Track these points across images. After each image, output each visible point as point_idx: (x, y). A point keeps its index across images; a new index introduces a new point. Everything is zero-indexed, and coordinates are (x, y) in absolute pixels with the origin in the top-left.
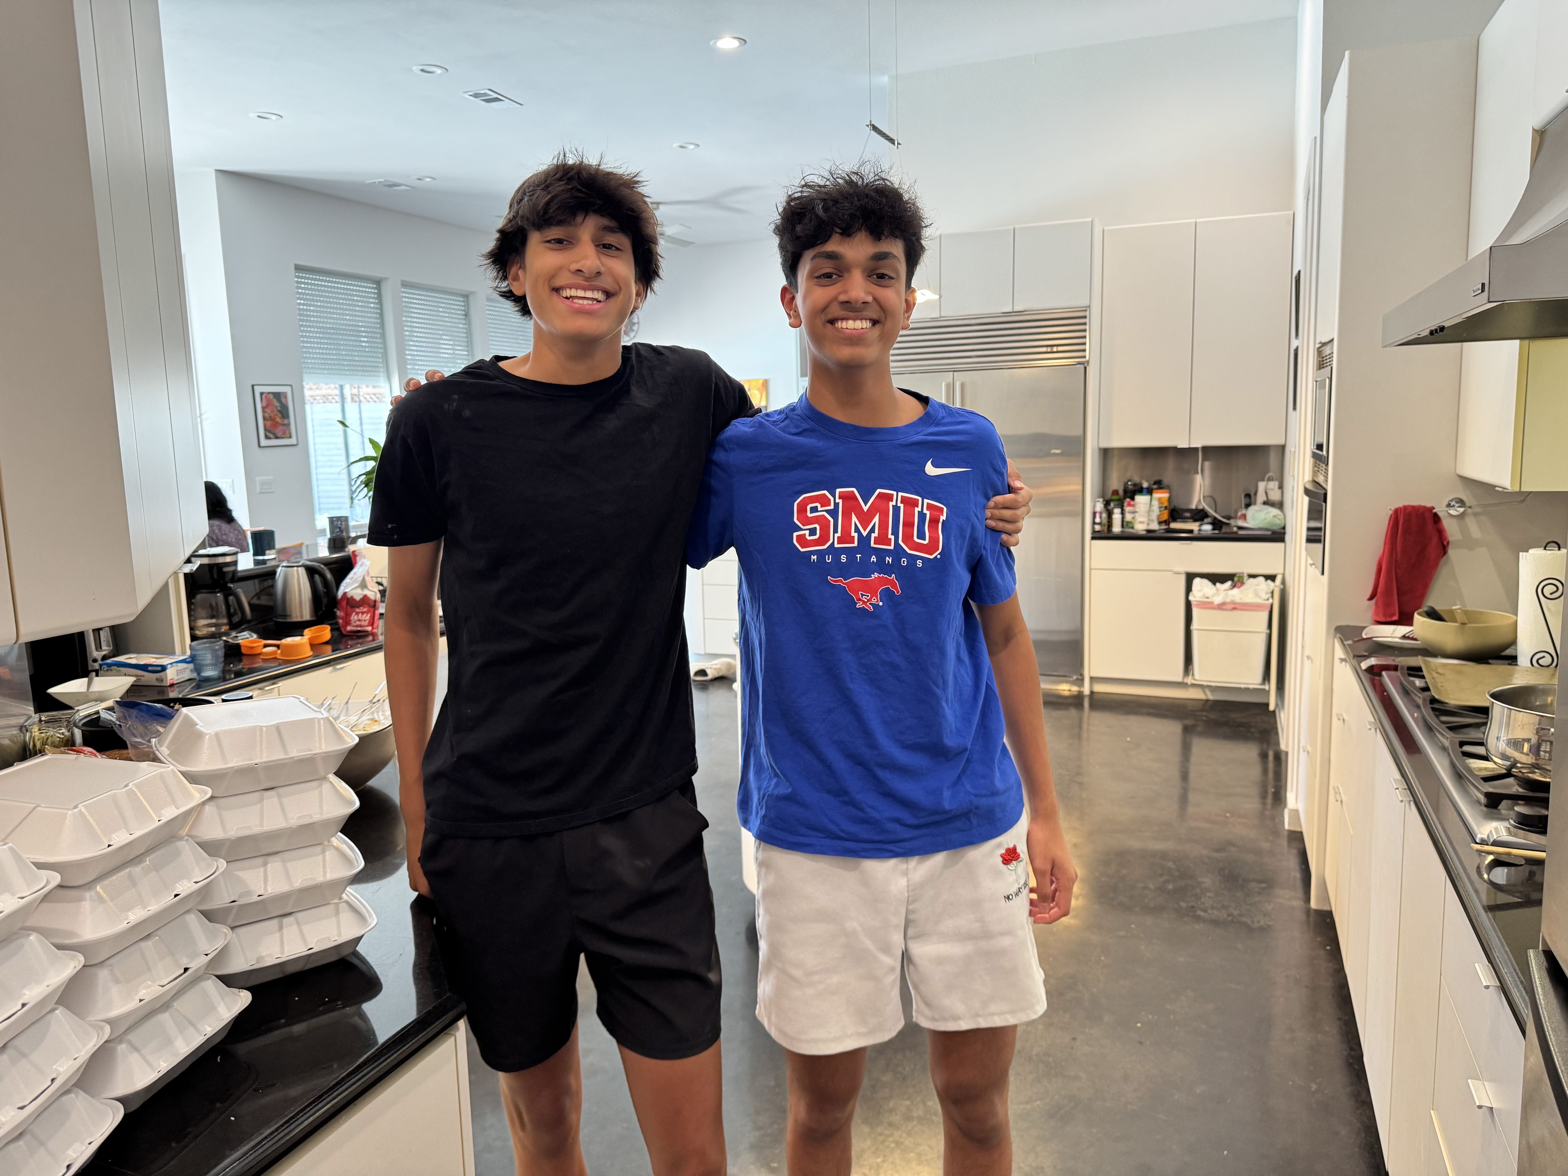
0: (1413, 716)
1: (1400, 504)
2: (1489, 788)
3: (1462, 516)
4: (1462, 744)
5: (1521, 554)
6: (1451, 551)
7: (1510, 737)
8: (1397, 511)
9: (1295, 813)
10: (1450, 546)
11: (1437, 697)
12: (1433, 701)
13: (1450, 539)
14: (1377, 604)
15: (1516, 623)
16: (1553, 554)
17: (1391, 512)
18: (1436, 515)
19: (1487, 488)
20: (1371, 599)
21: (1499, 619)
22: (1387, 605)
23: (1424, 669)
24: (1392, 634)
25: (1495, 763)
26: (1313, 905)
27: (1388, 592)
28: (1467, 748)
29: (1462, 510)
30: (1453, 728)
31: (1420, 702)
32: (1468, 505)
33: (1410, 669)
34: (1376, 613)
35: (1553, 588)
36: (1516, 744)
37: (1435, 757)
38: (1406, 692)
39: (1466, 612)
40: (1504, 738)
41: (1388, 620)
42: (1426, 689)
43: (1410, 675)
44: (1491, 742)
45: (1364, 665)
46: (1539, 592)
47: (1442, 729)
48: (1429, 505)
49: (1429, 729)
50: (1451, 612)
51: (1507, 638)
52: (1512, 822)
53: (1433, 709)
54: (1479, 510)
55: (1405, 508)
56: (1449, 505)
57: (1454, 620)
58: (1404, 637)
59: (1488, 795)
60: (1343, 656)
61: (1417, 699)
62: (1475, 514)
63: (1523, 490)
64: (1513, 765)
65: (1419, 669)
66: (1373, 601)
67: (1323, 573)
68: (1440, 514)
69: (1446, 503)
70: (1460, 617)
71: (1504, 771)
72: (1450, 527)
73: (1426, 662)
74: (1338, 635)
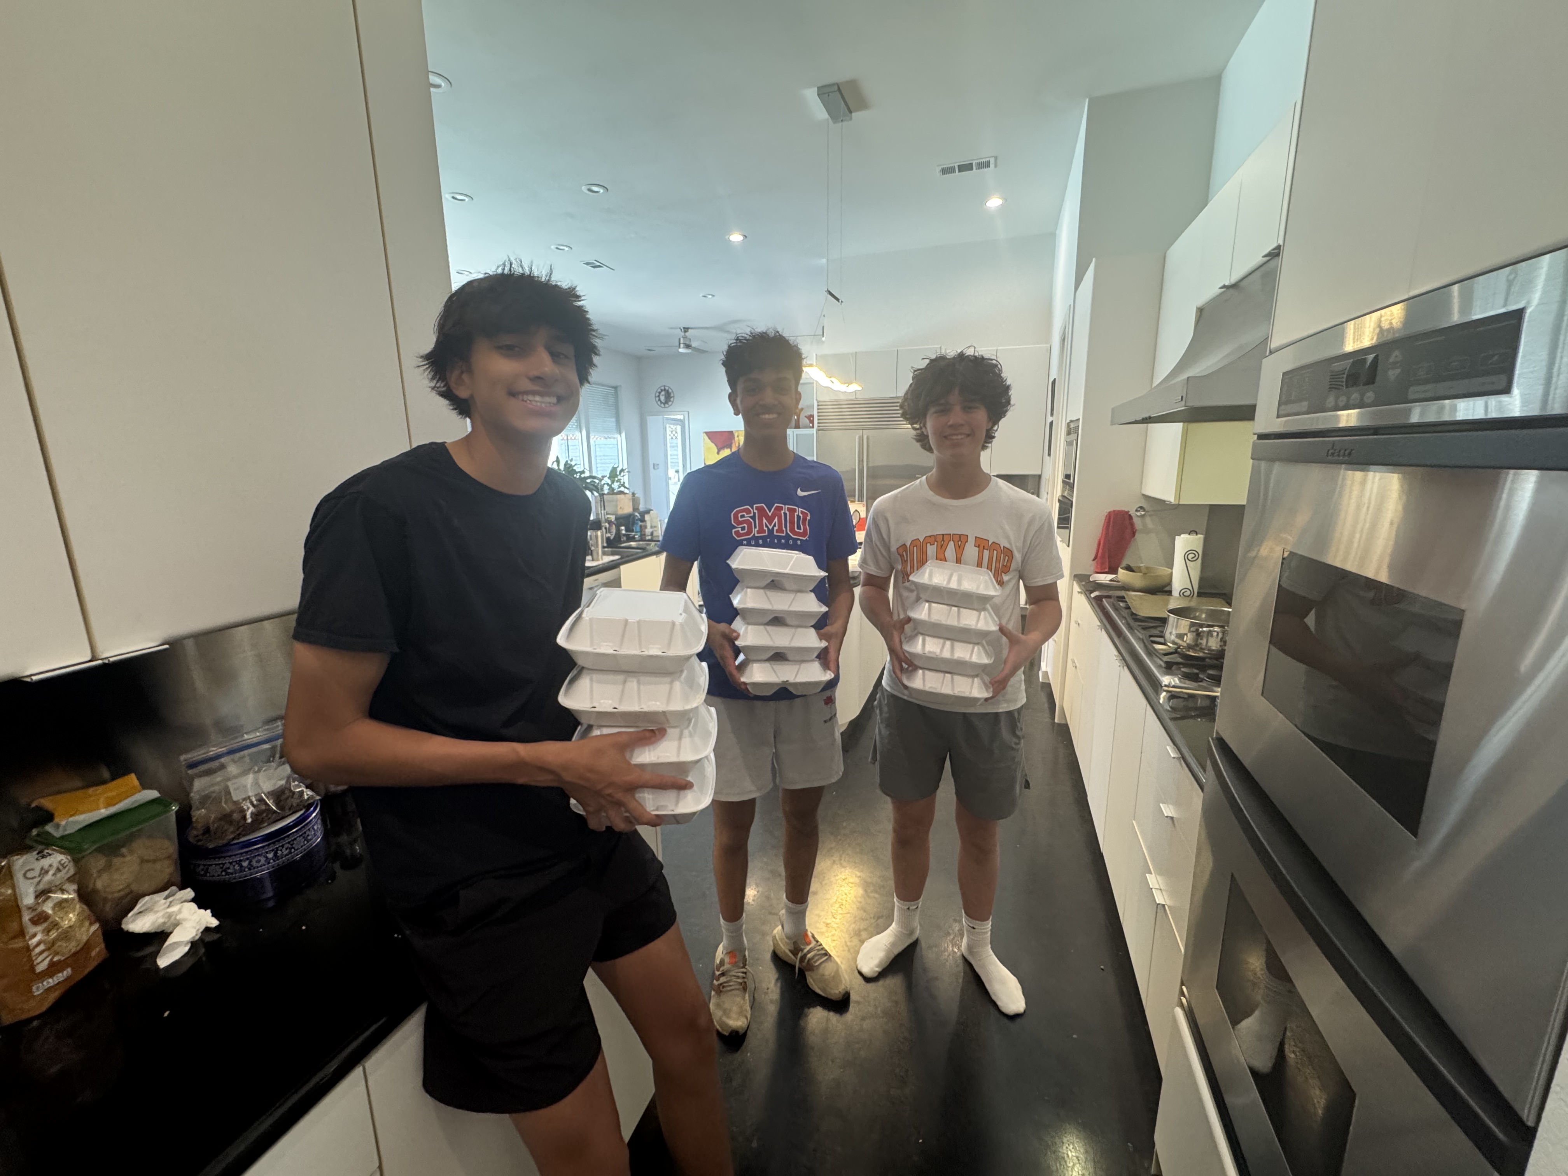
0: (1122, 622)
1: (1111, 510)
2: (1166, 658)
3: (1142, 516)
4: (1151, 636)
5: (1176, 537)
6: (1137, 535)
7: (1177, 632)
8: (1110, 513)
9: (1046, 674)
10: (1137, 532)
11: (1134, 612)
12: (1133, 614)
13: (1137, 528)
14: (1097, 563)
15: (1171, 574)
16: (1193, 537)
17: (1106, 514)
18: (1130, 516)
19: (1161, 502)
20: (1094, 560)
21: (1163, 571)
22: (1102, 564)
23: (1126, 597)
24: (1105, 578)
25: (1169, 646)
26: (1056, 721)
27: (1103, 557)
28: (1152, 639)
29: (1143, 513)
30: (1145, 628)
31: (1126, 616)
32: (1146, 510)
33: (1118, 597)
34: (1097, 568)
35: (1193, 555)
36: (1181, 636)
37: (1137, 644)
38: (1116, 609)
39: (1147, 568)
40: (1174, 632)
41: (1103, 571)
42: (1128, 608)
43: (1119, 601)
44: (1167, 635)
45: (1093, 595)
46: (1186, 557)
47: (1139, 628)
48: (1126, 510)
49: (1130, 628)
50: (1139, 567)
51: (1167, 581)
52: (1180, 676)
53: (1133, 619)
54: (1152, 513)
55: (1114, 511)
56: (1137, 511)
57: (1140, 572)
58: (1111, 580)
59: (1166, 662)
60: (1079, 590)
61: (1123, 613)
62: (1150, 516)
63: (1180, 503)
64: (1179, 648)
65: (1124, 597)
66: (1095, 562)
67: (1069, 546)
68: (1132, 515)
69: (1135, 509)
70: (1144, 571)
71: (1174, 651)
72: (1137, 522)
73: (1127, 595)
74: (1076, 579)
